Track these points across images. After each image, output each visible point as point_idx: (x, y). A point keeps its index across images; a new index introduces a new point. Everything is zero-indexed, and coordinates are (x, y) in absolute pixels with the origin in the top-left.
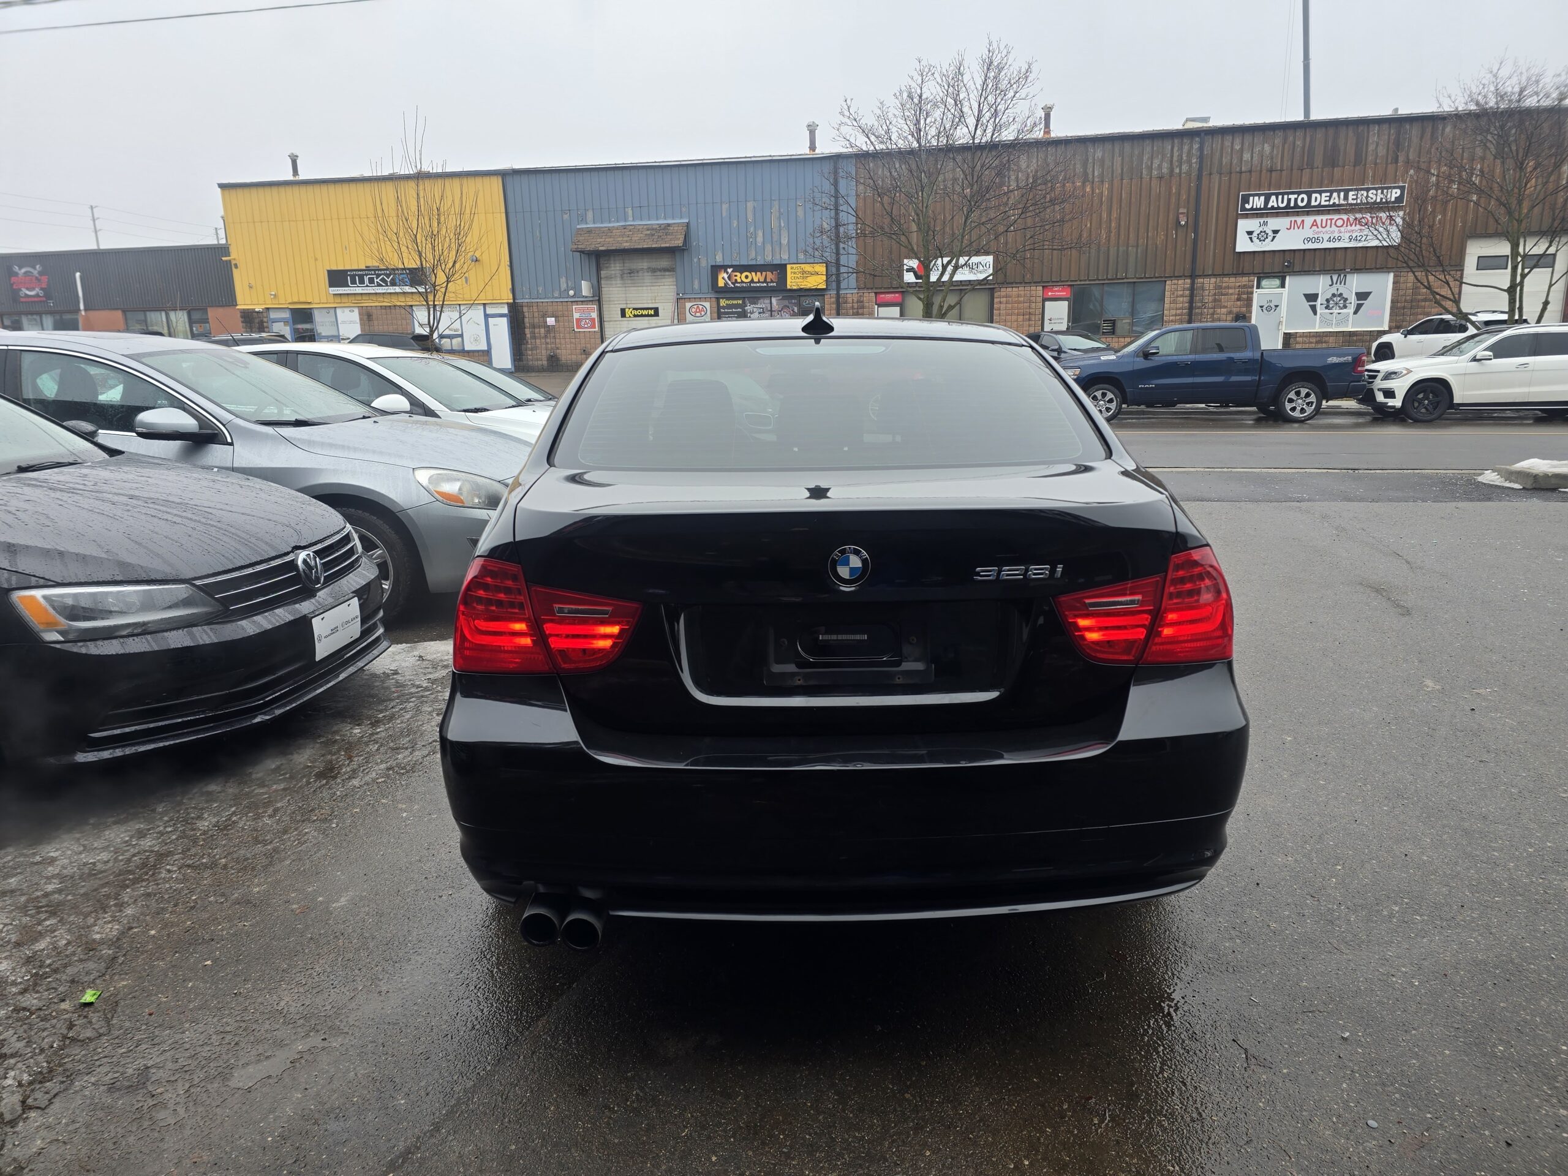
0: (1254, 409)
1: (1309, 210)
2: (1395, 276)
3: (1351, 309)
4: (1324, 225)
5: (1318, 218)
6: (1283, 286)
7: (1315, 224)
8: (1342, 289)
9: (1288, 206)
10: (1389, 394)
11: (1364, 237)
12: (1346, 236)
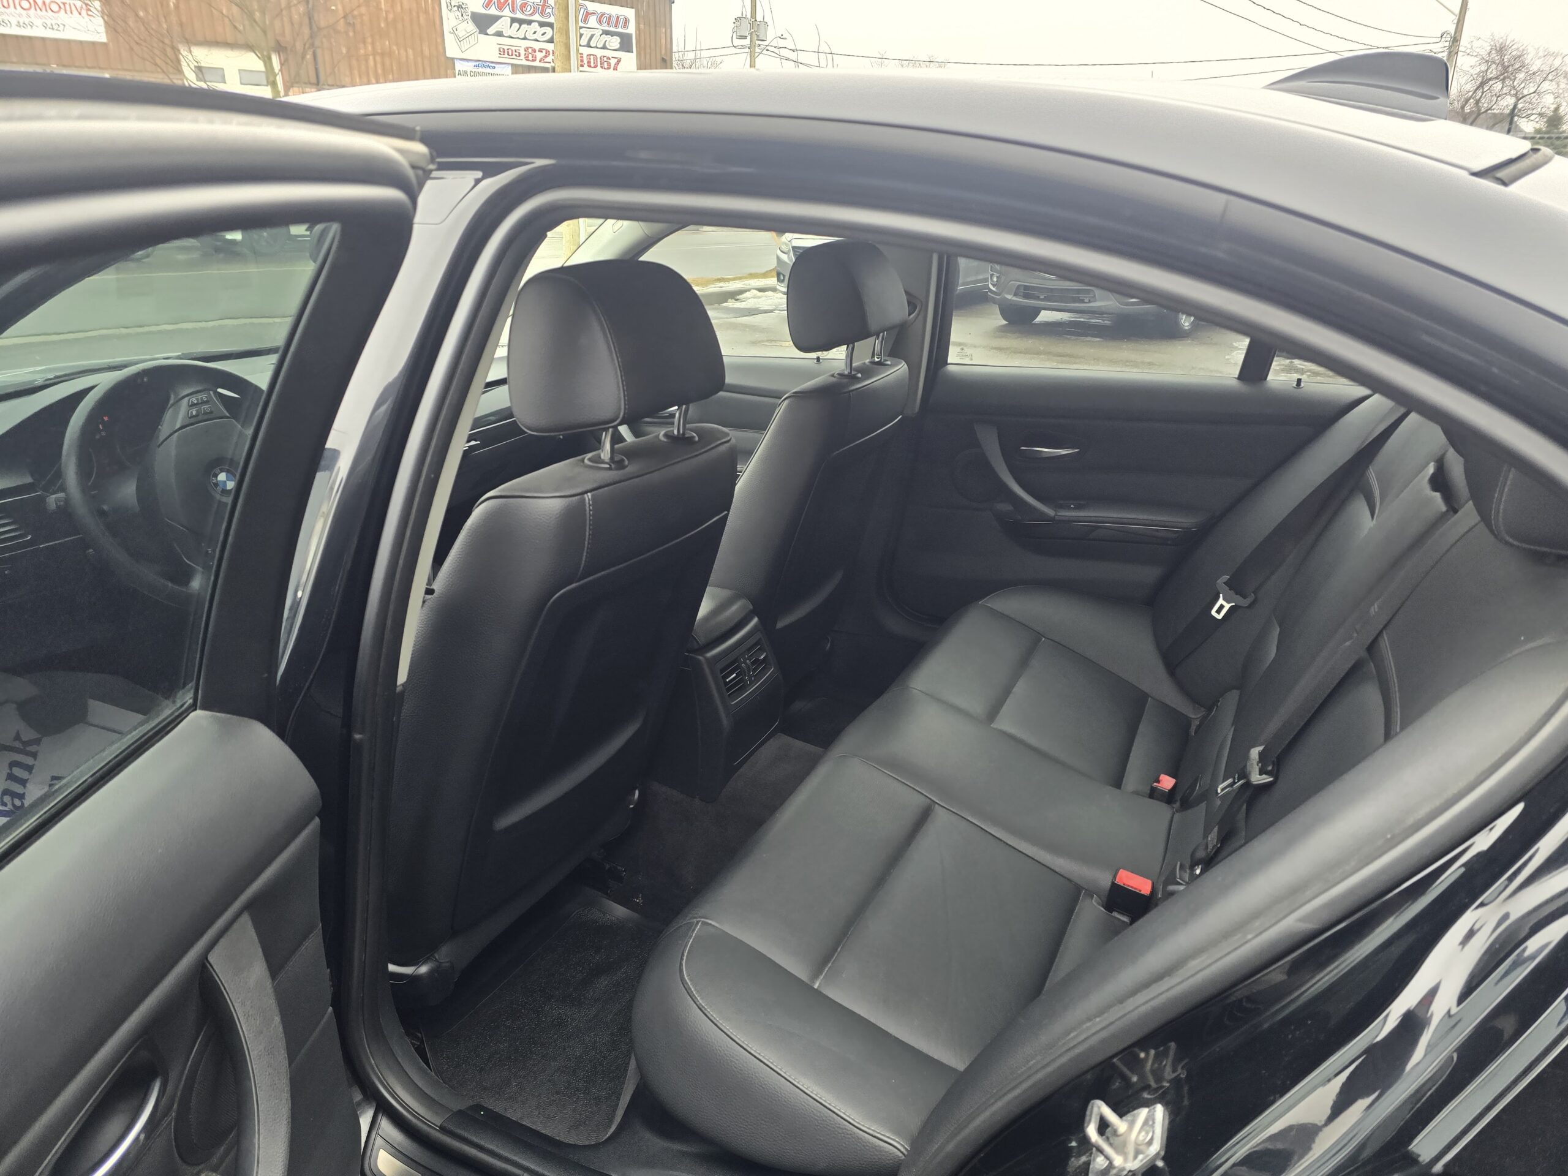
11: (62, 27)
12: (38, 22)
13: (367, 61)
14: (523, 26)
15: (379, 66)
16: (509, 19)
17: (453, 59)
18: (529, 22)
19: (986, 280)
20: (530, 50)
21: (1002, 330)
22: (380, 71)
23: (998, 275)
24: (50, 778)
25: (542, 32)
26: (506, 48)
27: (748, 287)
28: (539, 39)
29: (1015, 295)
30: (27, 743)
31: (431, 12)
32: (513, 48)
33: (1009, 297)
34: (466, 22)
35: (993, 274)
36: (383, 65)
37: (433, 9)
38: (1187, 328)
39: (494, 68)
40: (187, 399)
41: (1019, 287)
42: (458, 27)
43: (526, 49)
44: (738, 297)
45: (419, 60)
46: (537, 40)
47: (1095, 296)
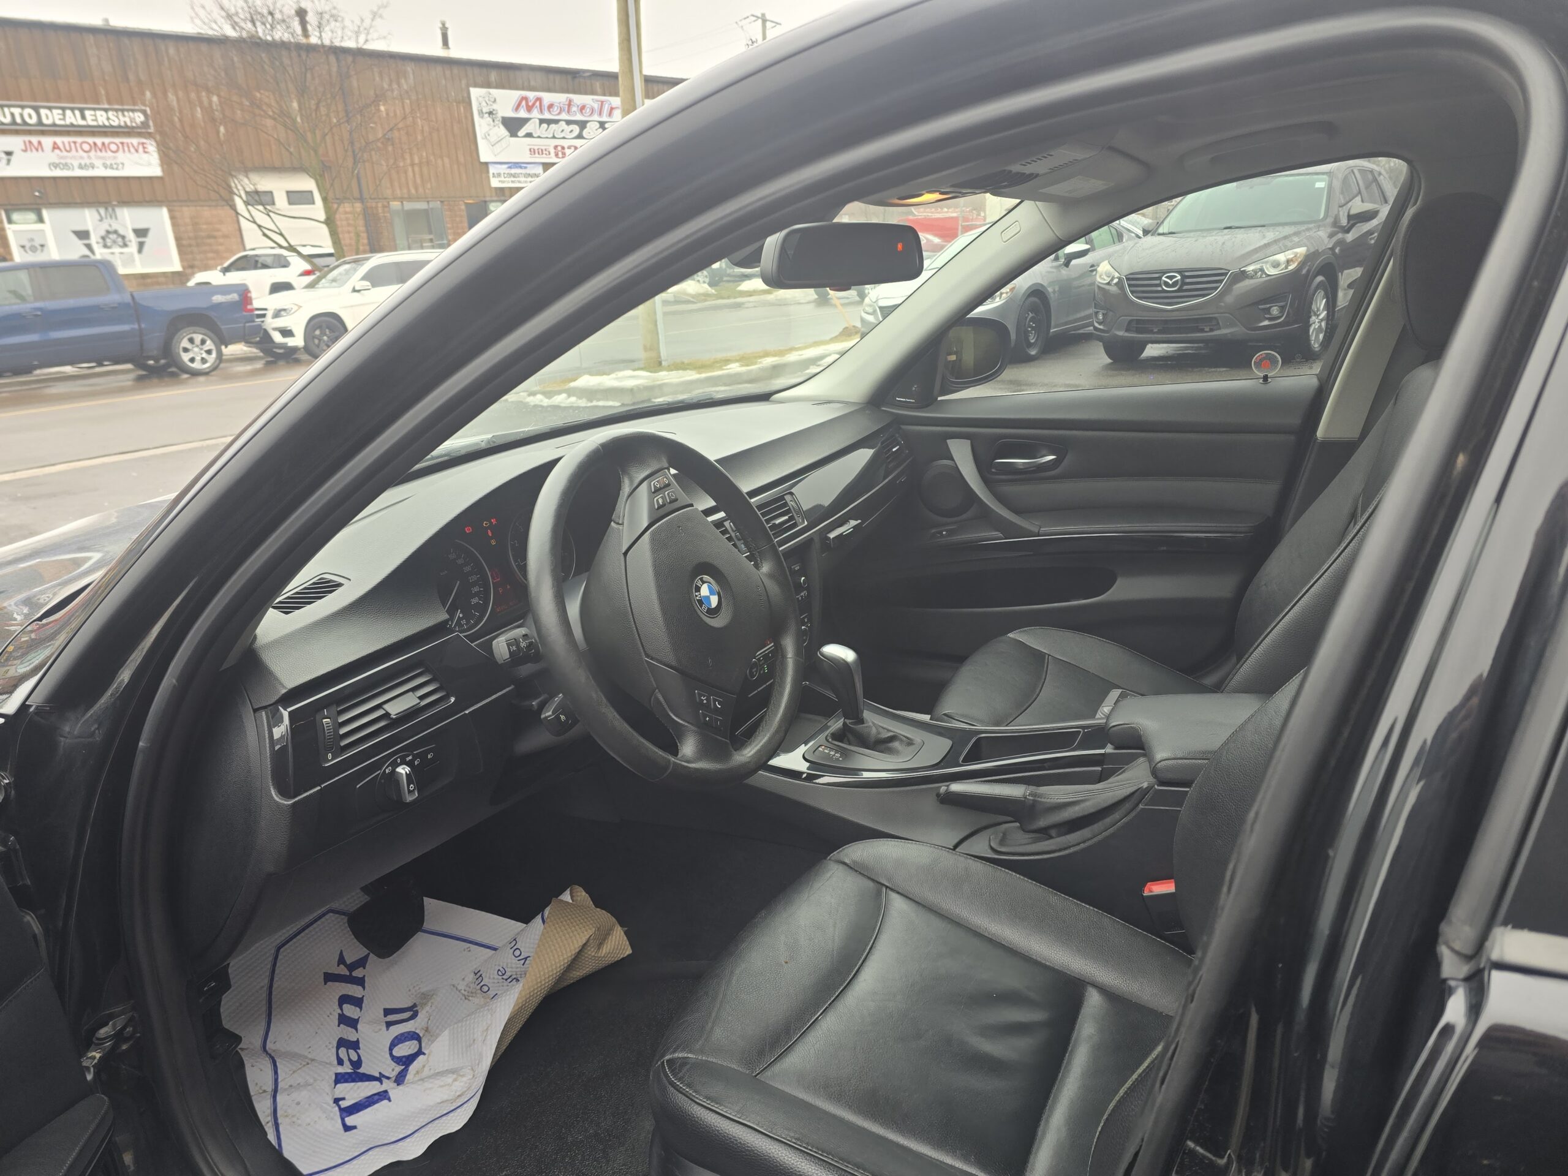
0: (129, 366)
1: (42, 130)
2: (170, 211)
3: (133, 248)
4: (68, 148)
5: (59, 140)
6: (41, 220)
7: (55, 147)
8: (115, 226)
9: (14, 123)
10: (287, 333)
11: (121, 166)
12: (98, 163)
13: (406, 172)
14: (551, 126)
15: (417, 176)
16: (538, 121)
17: (486, 164)
18: (556, 122)
19: (1089, 317)
20: (559, 148)
21: (1108, 367)
22: (419, 181)
23: (1105, 312)
24: (382, 1012)
25: (570, 130)
26: (536, 148)
27: (827, 352)
28: (567, 137)
29: (1127, 330)
30: (352, 967)
31: (464, 120)
32: (543, 148)
33: (1121, 333)
34: (497, 127)
35: (1098, 312)
36: (422, 176)
37: (466, 117)
38: (1317, 349)
39: (526, 168)
40: (645, 484)
41: (1130, 322)
42: (491, 133)
43: (556, 147)
44: (819, 363)
45: (455, 167)
46: (564, 138)
47: (1218, 324)
